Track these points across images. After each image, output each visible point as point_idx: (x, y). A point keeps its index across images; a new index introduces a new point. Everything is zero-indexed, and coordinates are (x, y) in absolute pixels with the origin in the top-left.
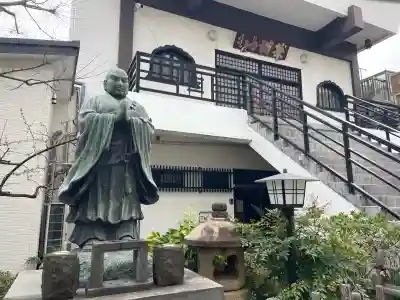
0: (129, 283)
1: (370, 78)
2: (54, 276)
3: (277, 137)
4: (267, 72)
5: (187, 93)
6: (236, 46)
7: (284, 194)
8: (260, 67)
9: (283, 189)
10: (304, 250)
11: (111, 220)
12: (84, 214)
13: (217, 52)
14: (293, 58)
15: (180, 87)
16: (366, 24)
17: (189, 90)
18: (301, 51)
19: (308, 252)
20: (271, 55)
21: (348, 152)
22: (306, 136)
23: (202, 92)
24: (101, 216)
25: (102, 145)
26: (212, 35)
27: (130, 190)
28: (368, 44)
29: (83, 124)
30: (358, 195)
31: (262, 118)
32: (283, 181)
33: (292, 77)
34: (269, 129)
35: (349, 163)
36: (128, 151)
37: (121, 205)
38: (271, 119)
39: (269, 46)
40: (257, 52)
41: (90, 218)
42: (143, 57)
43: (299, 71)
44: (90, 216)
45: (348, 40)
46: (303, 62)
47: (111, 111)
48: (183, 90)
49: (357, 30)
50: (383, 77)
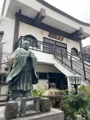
0: (34, 112)
1: (85, 47)
2: (11, 110)
3: (62, 63)
4: (58, 44)
5: (36, 49)
6: (49, 36)
7: (75, 81)
8: (55, 43)
9: (75, 80)
10: (82, 99)
11: (24, 90)
12: (16, 88)
13: (44, 38)
14: (65, 41)
15: (34, 47)
16: (85, 33)
17: (36, 48)
18: (67, 39)
19: (83, 99)
20: (59, 40)
21: (84, 68)
22: (71, 63)
23: (40, 49)
24: (21, 88)
25: (23, 65)
26: (42, 32)
27: (31, 80)
28: (85, 38)
29: (17, 58)
30: (88, 81)
31: (58, 58)
32: (75, 77)
33: (64, 46)
34: (60, 61)
35: (84, 71)
36: (31, 67)
37: (28, 85)
38: (61, 58)
39: (58, 37)
40: (55, 38)
41: (18, 89)
42: (22, 38)
43: (66, 44)
44: (18, 88)
45: (79, 37)
46: (67, 42)
47: (25, 54)
48: (35, 48)
49: (82, 34)
50: (88, 47)
